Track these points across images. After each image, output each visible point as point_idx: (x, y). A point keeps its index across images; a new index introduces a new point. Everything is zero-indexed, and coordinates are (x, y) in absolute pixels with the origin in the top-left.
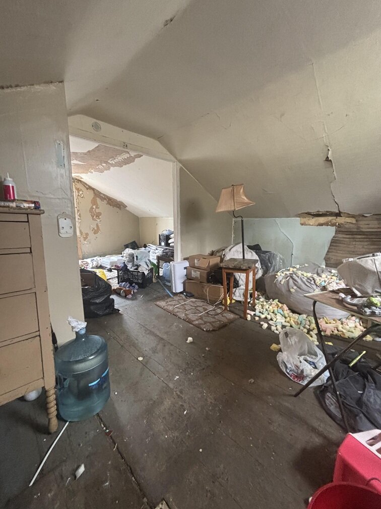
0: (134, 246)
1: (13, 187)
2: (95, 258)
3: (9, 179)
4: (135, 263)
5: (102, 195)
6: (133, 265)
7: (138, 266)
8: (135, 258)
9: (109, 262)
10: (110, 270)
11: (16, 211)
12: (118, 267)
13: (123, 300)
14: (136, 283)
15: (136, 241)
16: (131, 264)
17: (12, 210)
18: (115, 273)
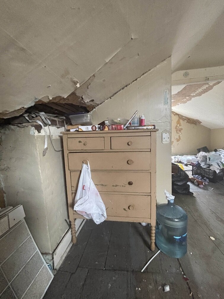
0: (206, 150)
1: (144, 119)
2: (177, 156)
3: (143, 116)
4: (208, 163)
5: (184, 117)
6: (206, 164)
7: (210, 165)
8: (208, 159)
9: (186, 159)
10: (186, 165)
11: (146, 131)
12: (193, 164)
13: (196, 187)
14: (207, 178)
15: (207, 147)
16: (204, 163)
17: (145, 131)
18: (190, 168)
